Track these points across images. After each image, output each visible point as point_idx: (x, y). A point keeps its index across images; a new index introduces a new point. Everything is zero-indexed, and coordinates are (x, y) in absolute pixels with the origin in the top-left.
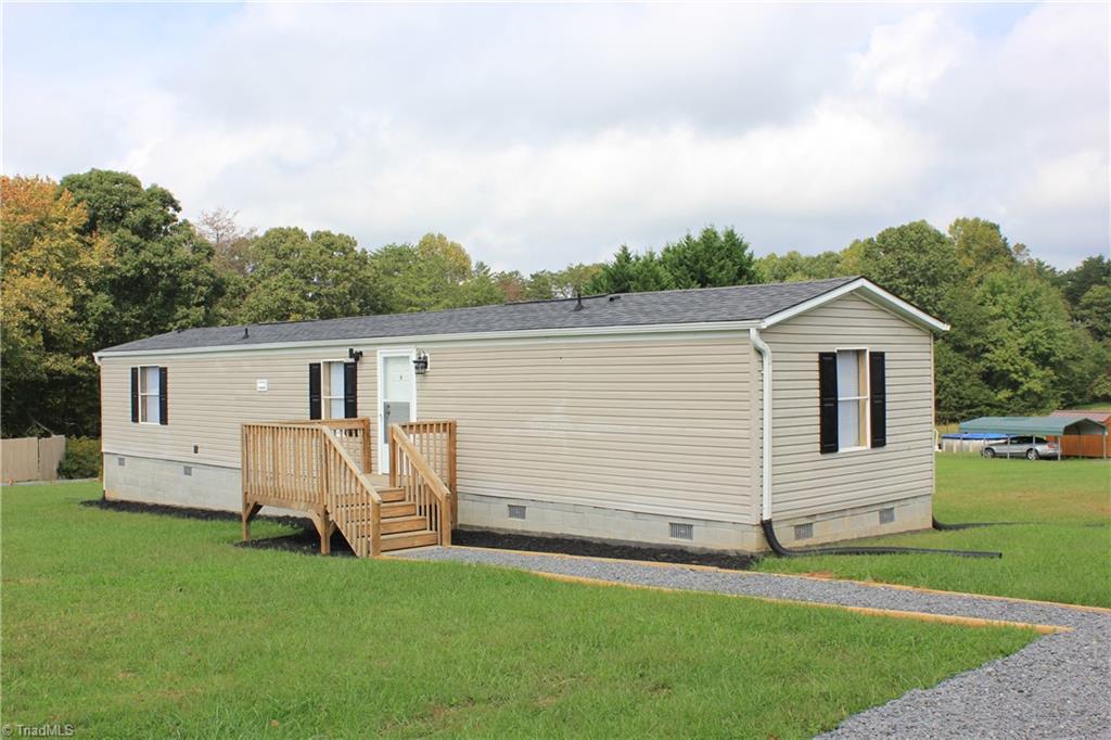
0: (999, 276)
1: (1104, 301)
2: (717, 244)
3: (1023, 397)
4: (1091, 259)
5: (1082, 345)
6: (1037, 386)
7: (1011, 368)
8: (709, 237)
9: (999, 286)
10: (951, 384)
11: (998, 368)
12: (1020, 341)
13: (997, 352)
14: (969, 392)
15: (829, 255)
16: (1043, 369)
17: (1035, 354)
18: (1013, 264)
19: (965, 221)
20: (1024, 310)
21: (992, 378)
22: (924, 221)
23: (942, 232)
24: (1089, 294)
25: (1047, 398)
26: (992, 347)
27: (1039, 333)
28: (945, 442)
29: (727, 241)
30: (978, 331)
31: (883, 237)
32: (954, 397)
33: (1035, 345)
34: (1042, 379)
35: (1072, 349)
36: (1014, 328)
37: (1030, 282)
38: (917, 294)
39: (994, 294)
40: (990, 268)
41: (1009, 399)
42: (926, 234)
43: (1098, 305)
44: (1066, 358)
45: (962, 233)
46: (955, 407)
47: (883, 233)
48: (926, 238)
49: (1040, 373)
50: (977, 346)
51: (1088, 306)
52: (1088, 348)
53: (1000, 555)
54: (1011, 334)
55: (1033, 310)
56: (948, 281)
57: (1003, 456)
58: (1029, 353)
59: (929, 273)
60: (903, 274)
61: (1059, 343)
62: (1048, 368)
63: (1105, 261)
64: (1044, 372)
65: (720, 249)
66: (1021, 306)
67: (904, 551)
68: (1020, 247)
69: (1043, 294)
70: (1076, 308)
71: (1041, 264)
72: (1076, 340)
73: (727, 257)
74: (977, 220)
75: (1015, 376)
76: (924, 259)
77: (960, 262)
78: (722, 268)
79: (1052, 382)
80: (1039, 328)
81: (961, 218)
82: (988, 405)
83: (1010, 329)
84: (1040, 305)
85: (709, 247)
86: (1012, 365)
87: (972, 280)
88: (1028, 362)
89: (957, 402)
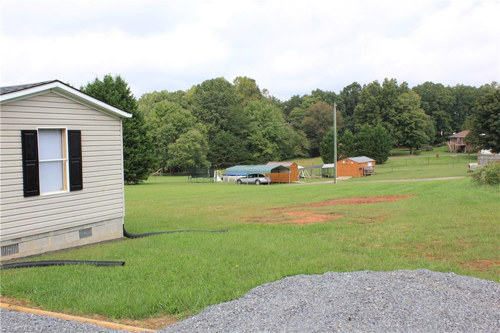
0: (254, 102)
1: (299, 114)
2: (111, 83)
3: (264, 156)
4: (294, 96)
5: (289, 133)
6: (270, 151)
7: (259, 143)
8: (108, 79)
9: (254, 107)
10: (233, 150)
11: (253, 143)
12: (263, 131)
13: (253, 136)
14: (241, 154)
15: (180, 92)
16: (273, 144)
17: (270, 137)
18: (260, 97)
19: (240, 78)
20: (265, 118)
21: (251, 147)
22: (223, 77)
23: (230, 83)
24: (292, 111)
25: (274, 156)
26: (251, 134)
27: (271, 128)
28: (224, 177)
29: (117, 82)
30: (245, 127)
31: (204, 84)
32: (234, 156)
33: (269, 133)
34: (272, 148)
35: (285, 135)
36: (260, 125)
37: (267, 105)
38: (219, 110)
39: (252, 110)
40: (251, 99)
41: (258, 157)
42: (223, 83)
43: (297, 116)
44: (282, 138)
45: (239, 83)
46: (235, 161)
47: (204, 82)
48: (223, 85)
49: (271, 145)
50: (244, 133)
51: (293, 116)
52: (292, 134)
53: (123, 264)
54: (259, 128)
55: (269, 117)
56: (232, 104)
57: (245, 183)
58: (267, 136)
59: (224, 101)
60: (212, 101)
61: (280, 132)
62: (275, 143)
63: (300, 97)
64: (273, 145)
65: (113, 85)
66: (263, 116)
67: (61, 263)
68: (265, 91)
69: (273, 111)
70: (288, 117)
71: (274, 98)
72: (287, 131)
73: (116, 89)
74: (245, 77)
75: (260, 147)
76: (222, 94)
77: (238, 96)
78: (113, 94)
79: (276, 149)
80: (271, 125)
81: (239, 77)
82: (249, 159)
83: (259, 126)
84: (272, 115)
85: (107, 84)
86: (260, 142)
87: (244, 103)
88: (266, 141)
89: (236, 159)
